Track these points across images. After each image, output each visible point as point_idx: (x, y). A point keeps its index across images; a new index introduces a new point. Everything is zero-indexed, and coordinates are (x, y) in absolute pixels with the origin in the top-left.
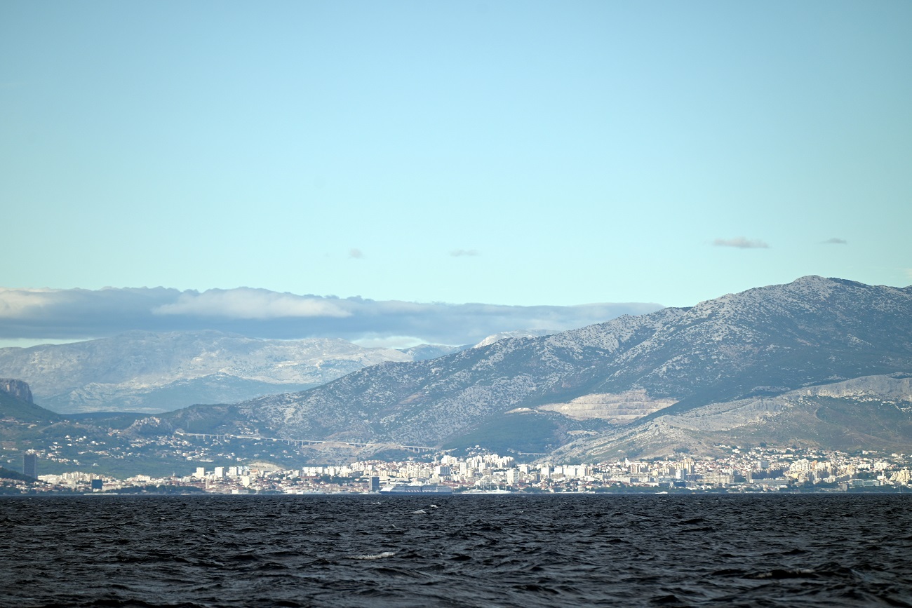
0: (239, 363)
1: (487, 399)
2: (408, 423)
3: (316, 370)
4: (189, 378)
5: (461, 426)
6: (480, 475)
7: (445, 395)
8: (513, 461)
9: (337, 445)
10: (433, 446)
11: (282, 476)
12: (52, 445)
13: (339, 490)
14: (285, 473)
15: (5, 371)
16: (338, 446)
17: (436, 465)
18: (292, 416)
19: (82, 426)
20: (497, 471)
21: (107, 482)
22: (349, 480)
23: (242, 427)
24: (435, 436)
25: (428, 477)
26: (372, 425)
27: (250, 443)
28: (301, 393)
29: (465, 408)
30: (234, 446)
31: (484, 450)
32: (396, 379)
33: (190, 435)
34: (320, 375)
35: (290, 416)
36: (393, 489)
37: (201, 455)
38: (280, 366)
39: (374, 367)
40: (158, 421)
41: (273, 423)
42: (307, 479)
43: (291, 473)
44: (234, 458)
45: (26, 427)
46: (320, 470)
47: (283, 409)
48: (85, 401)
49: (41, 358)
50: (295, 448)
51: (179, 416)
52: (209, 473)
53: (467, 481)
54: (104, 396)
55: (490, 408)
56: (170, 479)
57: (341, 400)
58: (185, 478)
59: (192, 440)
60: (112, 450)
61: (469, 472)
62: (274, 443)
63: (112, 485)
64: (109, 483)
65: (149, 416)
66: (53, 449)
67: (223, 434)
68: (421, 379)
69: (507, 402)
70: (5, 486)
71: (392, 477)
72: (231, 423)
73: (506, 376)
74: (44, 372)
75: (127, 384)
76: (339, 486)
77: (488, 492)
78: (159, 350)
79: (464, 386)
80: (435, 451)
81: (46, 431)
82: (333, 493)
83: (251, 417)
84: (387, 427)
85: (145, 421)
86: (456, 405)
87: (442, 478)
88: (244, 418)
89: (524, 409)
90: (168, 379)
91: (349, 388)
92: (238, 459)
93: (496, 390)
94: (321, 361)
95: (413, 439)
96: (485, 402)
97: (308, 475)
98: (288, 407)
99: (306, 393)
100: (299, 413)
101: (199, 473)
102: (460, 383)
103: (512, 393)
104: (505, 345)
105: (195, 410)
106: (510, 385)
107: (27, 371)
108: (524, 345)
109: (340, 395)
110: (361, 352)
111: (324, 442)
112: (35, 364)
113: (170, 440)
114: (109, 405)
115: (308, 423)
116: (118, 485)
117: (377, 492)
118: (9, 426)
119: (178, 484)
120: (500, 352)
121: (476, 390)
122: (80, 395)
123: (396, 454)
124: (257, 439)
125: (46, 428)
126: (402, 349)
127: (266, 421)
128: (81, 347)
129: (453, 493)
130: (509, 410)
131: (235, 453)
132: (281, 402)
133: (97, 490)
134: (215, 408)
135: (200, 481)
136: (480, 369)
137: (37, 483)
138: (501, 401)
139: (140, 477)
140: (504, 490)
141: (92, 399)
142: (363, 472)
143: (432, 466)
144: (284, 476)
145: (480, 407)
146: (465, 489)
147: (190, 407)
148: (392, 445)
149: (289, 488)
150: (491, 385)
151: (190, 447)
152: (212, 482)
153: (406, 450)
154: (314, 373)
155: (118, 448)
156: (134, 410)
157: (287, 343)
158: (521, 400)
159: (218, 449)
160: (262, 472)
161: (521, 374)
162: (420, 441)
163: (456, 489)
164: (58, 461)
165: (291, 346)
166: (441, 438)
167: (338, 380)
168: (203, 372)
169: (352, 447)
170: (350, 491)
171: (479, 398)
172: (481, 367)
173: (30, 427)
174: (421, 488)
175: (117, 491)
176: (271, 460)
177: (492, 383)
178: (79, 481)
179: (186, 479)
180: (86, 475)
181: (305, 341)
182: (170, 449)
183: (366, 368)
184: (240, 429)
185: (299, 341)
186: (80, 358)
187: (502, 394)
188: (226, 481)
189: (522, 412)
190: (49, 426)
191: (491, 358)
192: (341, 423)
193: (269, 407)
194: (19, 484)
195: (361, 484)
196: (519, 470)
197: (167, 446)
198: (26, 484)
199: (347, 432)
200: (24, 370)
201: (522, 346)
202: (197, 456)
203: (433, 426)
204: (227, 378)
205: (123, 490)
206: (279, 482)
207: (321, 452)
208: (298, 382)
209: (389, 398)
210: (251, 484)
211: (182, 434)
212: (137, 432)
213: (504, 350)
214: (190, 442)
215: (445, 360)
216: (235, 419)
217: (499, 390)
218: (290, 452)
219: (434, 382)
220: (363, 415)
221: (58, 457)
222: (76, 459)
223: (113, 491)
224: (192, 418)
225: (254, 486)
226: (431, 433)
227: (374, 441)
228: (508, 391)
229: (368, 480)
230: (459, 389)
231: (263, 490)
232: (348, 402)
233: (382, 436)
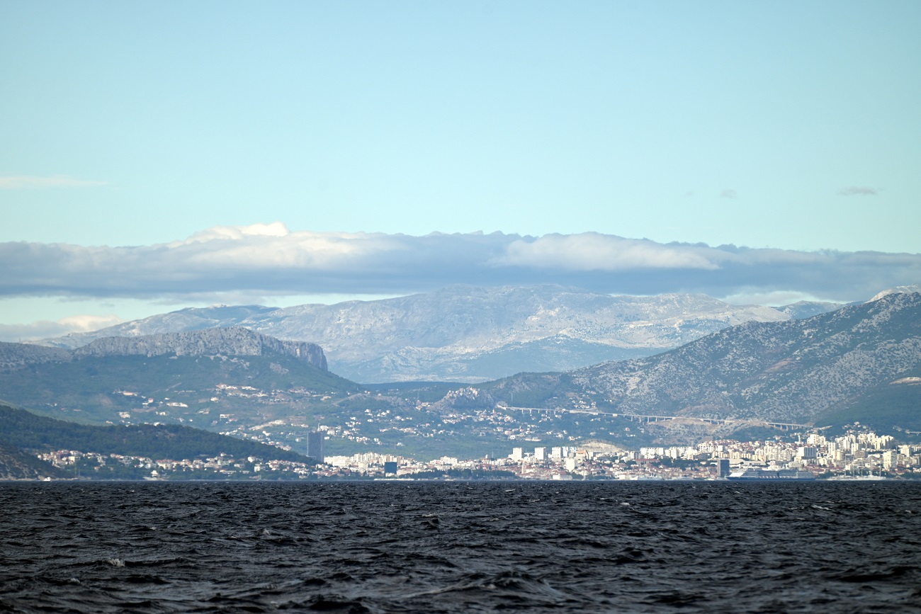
0: (582, 323)
1: (870, 366)
2: (775, 395)
3: (675, 332)
4: (523, 342)
5: (838, 399)
6: (851, 458)
7: (818, 362)
8: (893, 441)
9: (690, 421)
10: (804, 422)
11: (613, 459)
12: (349, 421)
13: (681, 475)
14: (618, 455)
15: (305, 333)
16: (691, 423)
17: (800, 446)
18: (636, 387)
19: (384, 398)
20: (874, 453)
21: (406, 464)
22: (694, 463)
23: (576, 400)
24: (807, 411)
25: (789, 460)
26: (731, 397)
27: (585, 419)
28: (647, 360)
29: (843, 377)
30: (567, 423)
31: (865, 427)
32: (762, 343)
33: (514, 409)
34: (679, 338)
35: (633, 387)
36: (744, 475)
37: (526, 433)
38: (632, 326)
39: (735, 328)
40: (475, 392)
41: (613, 395)
42: (643, 461)
43: (626, 455)
44: (566, 436)
45: (318, 399)
46: (660, 451)
47: (625, 378)
48: (400, 368)
49: (347, 317)
50: (639, 425)
51: (502, 386)
52: (528, 454)
53: (835, 464)
54: (421, 362)
55: (873, 377)
56: (480, 462)
57: (695, 368)
58: (499, 460)
59: (517, 415)
60: (420, 427)
61: (839, 454)
62: (614, 419)
63: (409, 468)
64: (408, 466)
65: (465, 386)
66: (351, 426)
67: (554, 408)
68: (791, 342)
69: (893, 371)
70: (281, 470)
71: (746, 459)
72: (563, 395)
73: (892, 339)
74: (351, 333)
75: (449, 348)
76: (681, 471)
77: (859, 478)
78: (487, 307)
79: (843, 350)
80: (807, 429)
81: (341, 405)
82: (674, 479)
83: (587, 388)
84: (749, 400)
85: (461, 392)
86: (832, 374)
87: (805, 462)
88: (578, 389)
89: (914, 379)
90: (497, 342)
91: (704, 353)
92: (570, 437)
93: (881, 356)
94: (681, 321)
95: (779, 414)
96: (867, 370)
97: (646, 457)
98: (631, 376)
99: (653, 360)
100: (645, 383)
101: (516, 454)
102: (838, 347)
103: (899, 359)
104: (892, 302)
105: (520, 379)
106: (898, 350)
107: (331, 332)
108: (915, 301)
109: (693, 362)
110: (728, 310)
111: (674, 418)
112: (341, 324)
113: (488, 414)
114: (427, 373)
115: (655, 395)
116: (418, 468)
117: (725, 478)
118: (298, 398)
119: (490, 468)
120: (886, 310)
121: (857, 356)
122: (393, 362)
123: (760, 432)
124: (594, 414)
125: (341, 400)
126: (779, 306)
127: (605, 393)
128: (396, 304)
129: (817, 480)
130: (896, 380)
131: (567, 431)
132: (623, 370)
133: (391, 474)
134: (545, 376)
135: (516, 464)
136: (861, 331)
137: (320, 466)
138: (886, 369)
139: (446, 459)
140: (878, 475)
141: (408, 366)
142: (711, 454)
143: (795, 447)
144: (616, 458)
145: (862, 376)
146: (831, 474)
147: (515, 375)
148: (755, 422)
149: (621, 472)
150: (875, 350)
151: (514, 424)
152: (530, 466)
153: (772, 428)
154: (673, 336)
155: (427, 425)
156: (457, 379)
157: (640, 299)
158: (910, 368)
159: (547, 426)
160: (591, 454)
161: (910, 337)
162: (790, 416)
163: (820, 475)
164: (355, 439)
165: (643, 302)
166: (813, 413)
167: (692, 343)
168: (540, 334)
169: (708, 423)
170: (694, 476)
171: (861, 366)
172: (863, 328)
173: (323, 399)
174: (778, 473)
175: (414, 475)
176: (609, 440)
177: (876, 347)
178: (372, 464)
179: (500, 462)
180: (382, 456)
181: (662, 297)
182: (489, 425)
183: (726, 330)
184: (574, 402)
185: (654, 297)
186: (394, 318)
187: (887, 361)
188: (547, 464)
189: (911, 383)
190: (346, 399)
191: (876, 317)
192: (694, 395)
193: (609, 375)
194: (298, 467)
195: (707, 468)
196: (899, 452)
197: (486, 423)
198: (307, 467)
199: (702, 407)
200: (328, 331)
201: (913, 303)
202: (521, 435)
203: (805, 399)
204: (567, 340)
205: (421, 475)
206: (610, 465)
207: (670, 430)
208: (653, 345)
209: (752, 365)
210: (576, 468)
211: (505, 408)
212: (450, 405)
213: (891, 307)
214: (514, 417)
215: (820, 320)
216: (568, 391)
217: (884, 356)
218: (633, 430)
219: (806, 346)
220: (721, 385)
221: (355, 436)
222: (377, 438)
223: (408, 475)
224: (517, 389)
225: (580, 471)
226: (802, 407)
227: (734, 417)
228: (894, 357)
229: (716, 464)
230: (836, 354)
231: (590, 476)
232: (704, 369)
233: (744, 411)
